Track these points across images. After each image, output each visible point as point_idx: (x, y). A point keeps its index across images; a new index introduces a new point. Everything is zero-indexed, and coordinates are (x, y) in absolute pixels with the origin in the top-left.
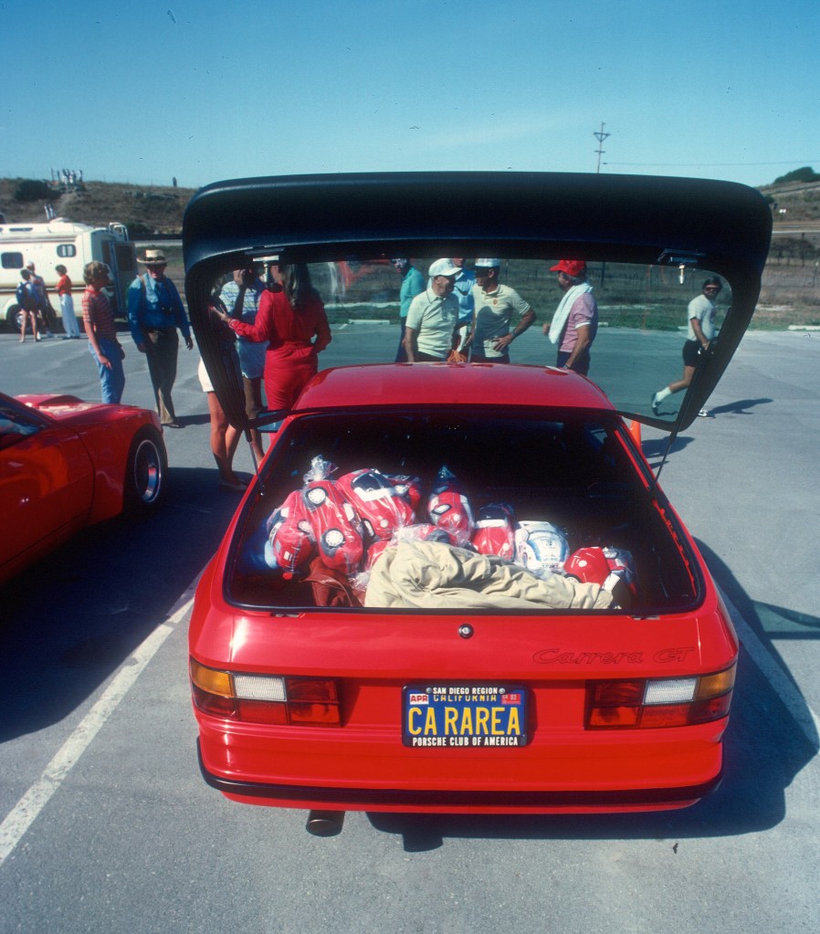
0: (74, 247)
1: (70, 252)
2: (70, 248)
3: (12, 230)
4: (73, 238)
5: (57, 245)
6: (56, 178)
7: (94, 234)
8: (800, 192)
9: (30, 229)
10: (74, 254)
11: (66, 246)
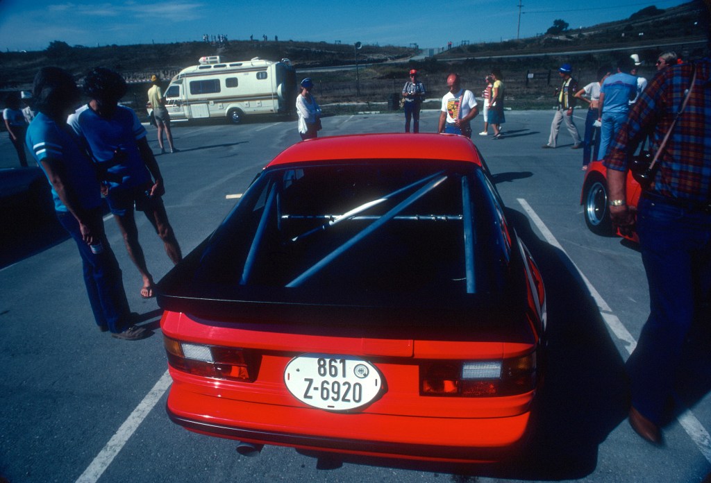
0: (266, 74)
1: (264, 76)
2: (264, 74)
3: (231, 65)
4: (265, 68)
5: (256, 72)
6: (214, 40)
7: (277, 65)
8: (650, 22)
9: (241, 64)
10: (266, 77)
11: (262, 73)
